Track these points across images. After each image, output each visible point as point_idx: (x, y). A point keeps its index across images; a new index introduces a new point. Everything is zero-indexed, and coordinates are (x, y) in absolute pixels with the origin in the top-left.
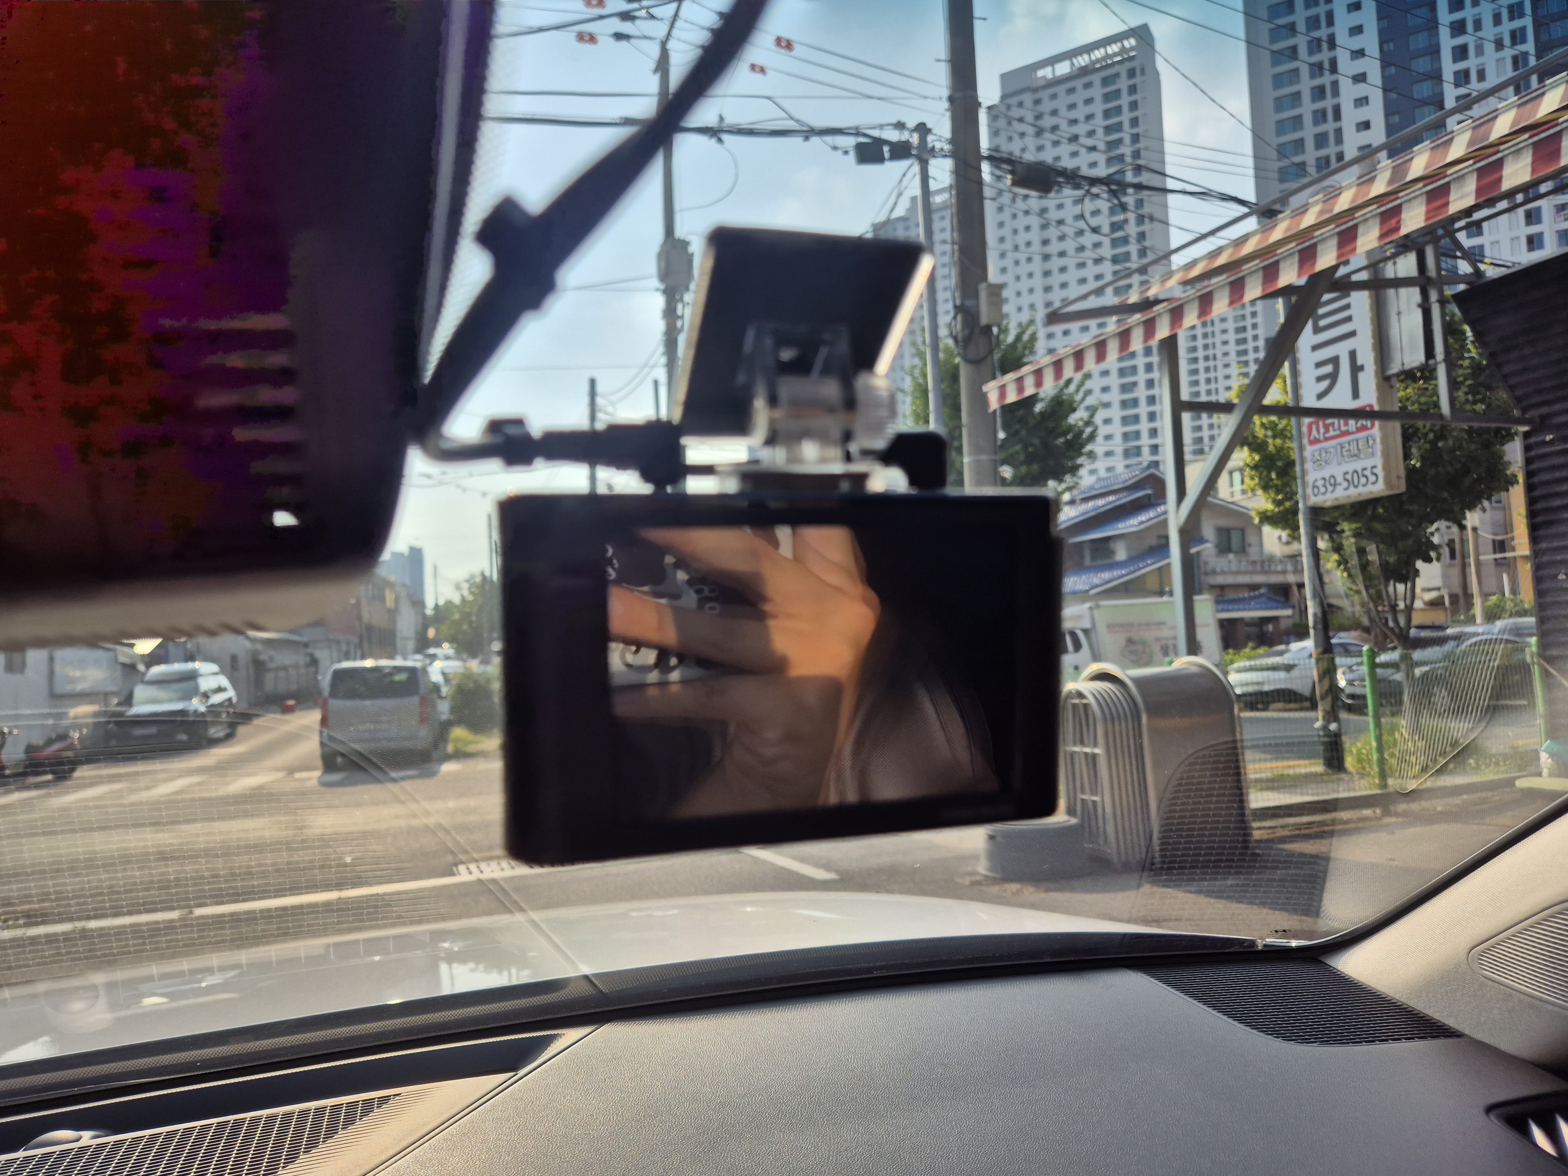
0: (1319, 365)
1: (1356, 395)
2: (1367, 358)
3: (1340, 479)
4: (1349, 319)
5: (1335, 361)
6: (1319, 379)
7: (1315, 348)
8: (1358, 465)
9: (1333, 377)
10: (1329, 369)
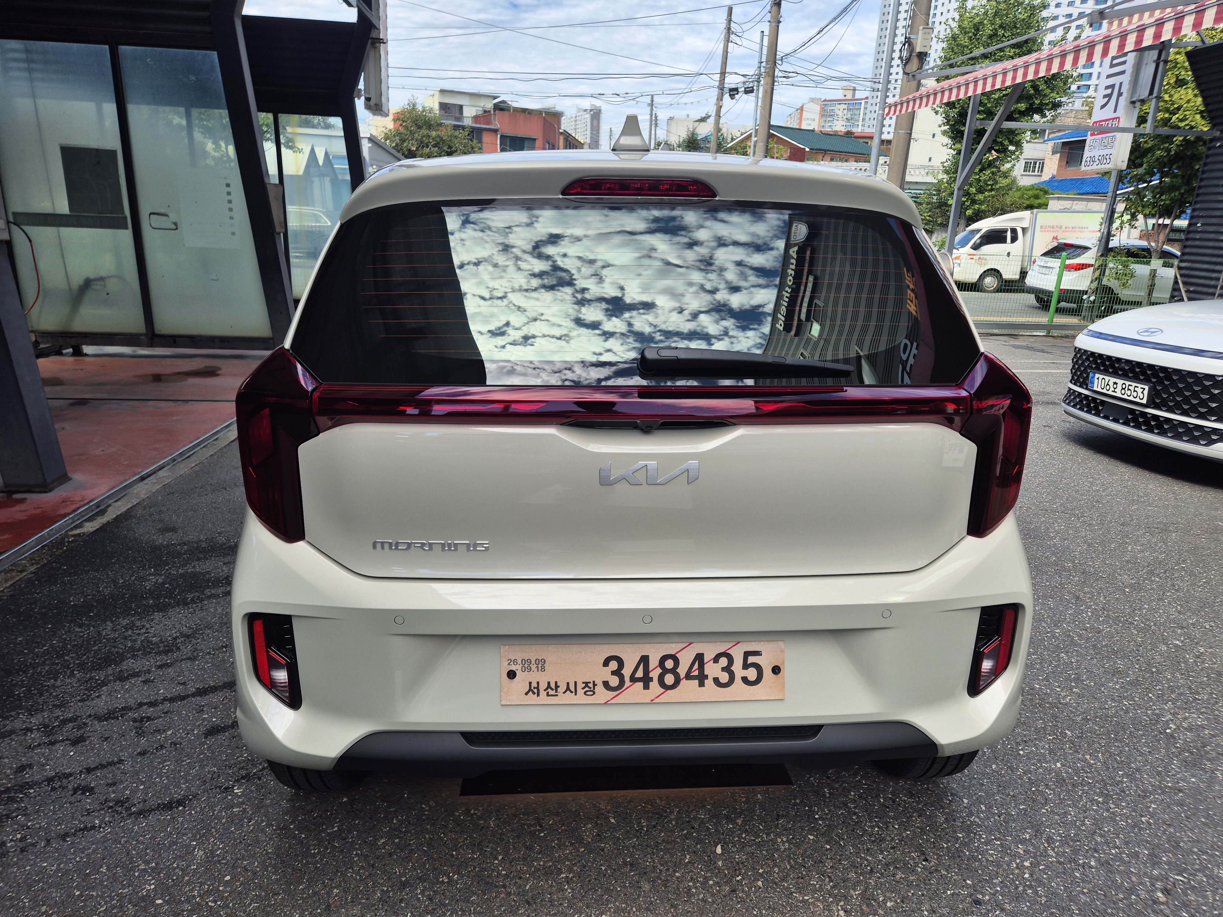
0: (1107, 88)
1: (1115, 111)
2: (1125, 89)
3: (1096, 159)
4: (1124, 63)
5: (1112, 87)
6: (1105, 96)
7: (1109, 76)
8: (1105, 152)
9: (1109, 96)
10: (1109, 91)
